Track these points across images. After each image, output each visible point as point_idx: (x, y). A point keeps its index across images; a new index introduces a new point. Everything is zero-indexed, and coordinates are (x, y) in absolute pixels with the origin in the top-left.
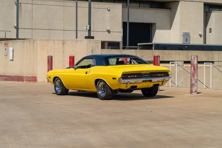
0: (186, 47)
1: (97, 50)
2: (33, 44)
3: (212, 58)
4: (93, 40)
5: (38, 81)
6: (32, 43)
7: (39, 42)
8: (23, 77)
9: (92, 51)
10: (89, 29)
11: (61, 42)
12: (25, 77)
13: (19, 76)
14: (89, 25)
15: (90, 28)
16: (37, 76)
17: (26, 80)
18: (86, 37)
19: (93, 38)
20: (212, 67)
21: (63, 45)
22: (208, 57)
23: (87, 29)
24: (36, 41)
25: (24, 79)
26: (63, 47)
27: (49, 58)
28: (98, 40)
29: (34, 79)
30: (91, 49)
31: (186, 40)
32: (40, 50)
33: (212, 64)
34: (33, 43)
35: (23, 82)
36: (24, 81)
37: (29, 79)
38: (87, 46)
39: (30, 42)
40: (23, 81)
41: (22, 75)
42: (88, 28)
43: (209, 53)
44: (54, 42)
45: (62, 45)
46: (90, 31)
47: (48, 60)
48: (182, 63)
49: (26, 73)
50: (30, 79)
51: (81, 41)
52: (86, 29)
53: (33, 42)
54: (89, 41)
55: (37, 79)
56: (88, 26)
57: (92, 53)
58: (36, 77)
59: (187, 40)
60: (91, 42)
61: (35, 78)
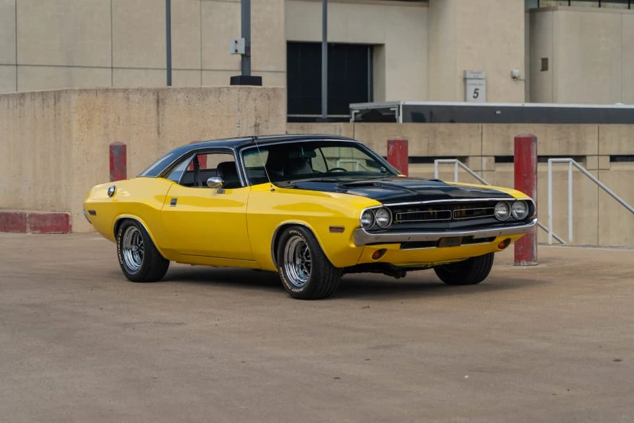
0: (498, 112)
1: (272, 121)
2: (55, 105)
3: (578, 144)
4: (261, 89)
5: (74, 229)
6: (52, 102)
7: (75, 98)
8: (22, 216)
9: (256, 125)
10: (244, 52)
11: (152, 98)
12: (31, 216)
13: (7, 215)
14: (244, 39)
15: (248, 48)
16: (70, 211)
17: (34, 228)
18: (234, 81)
19: (257, 81)
20: (574, 173)
21: (158, 107)
22: (568, 142)
23: (236, 51)
24: (63, 94)
25: (28, 225)
26: (158, 114)
27: (116, 153)
28: (274, 90)
29: (61, 224)
30: (254, 119)
31: (475, 93)
32: (80, 124)
33: (573, 164)
34: (55, 102)
35: (22, 234)
36: (28, 229)
37: (43, 225)
38: (239, 110)
39: (44, 99)
40: (23, 230)
41: (19, 211)
42: (242, 50)
43: (571, 130)
44: (128, 99)
45: (153, 106)
46: (246, 57)
47: (112, 159)
48: (490, 161)
49: (31, 201)
50: (49, 224)
51: (220, 92)
52: (234, 52)
53: (55, 98)
54: (246, 93)
55: (70, 223)
56: (242, 42)
57: (257, 131)
58: (67, 216)
59: (478, 94)
60: (254, 94)
61: (65, 219)
